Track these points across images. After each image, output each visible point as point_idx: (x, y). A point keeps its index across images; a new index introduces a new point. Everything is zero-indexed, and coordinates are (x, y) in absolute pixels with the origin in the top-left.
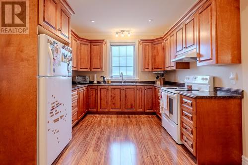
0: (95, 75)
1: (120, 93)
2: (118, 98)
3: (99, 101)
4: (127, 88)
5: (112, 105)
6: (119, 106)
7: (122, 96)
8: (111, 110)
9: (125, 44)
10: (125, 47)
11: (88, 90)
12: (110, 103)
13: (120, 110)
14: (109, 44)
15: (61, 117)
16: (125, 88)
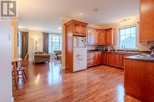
0: (109, 47)
1: (119, 57)
2: (117, 59)
3: (108, 60)
4: (124, 55)
5: (114, 63)
6: (118, 64)
7: (120, 59)
8: (114, 65)
9: (129, 27)
10: (130, 28)
11: (103, 54)
12: (113, 62)
13: (119, 67)
14: (117, 29)
15: (81, 59)
16: (123, 54)
